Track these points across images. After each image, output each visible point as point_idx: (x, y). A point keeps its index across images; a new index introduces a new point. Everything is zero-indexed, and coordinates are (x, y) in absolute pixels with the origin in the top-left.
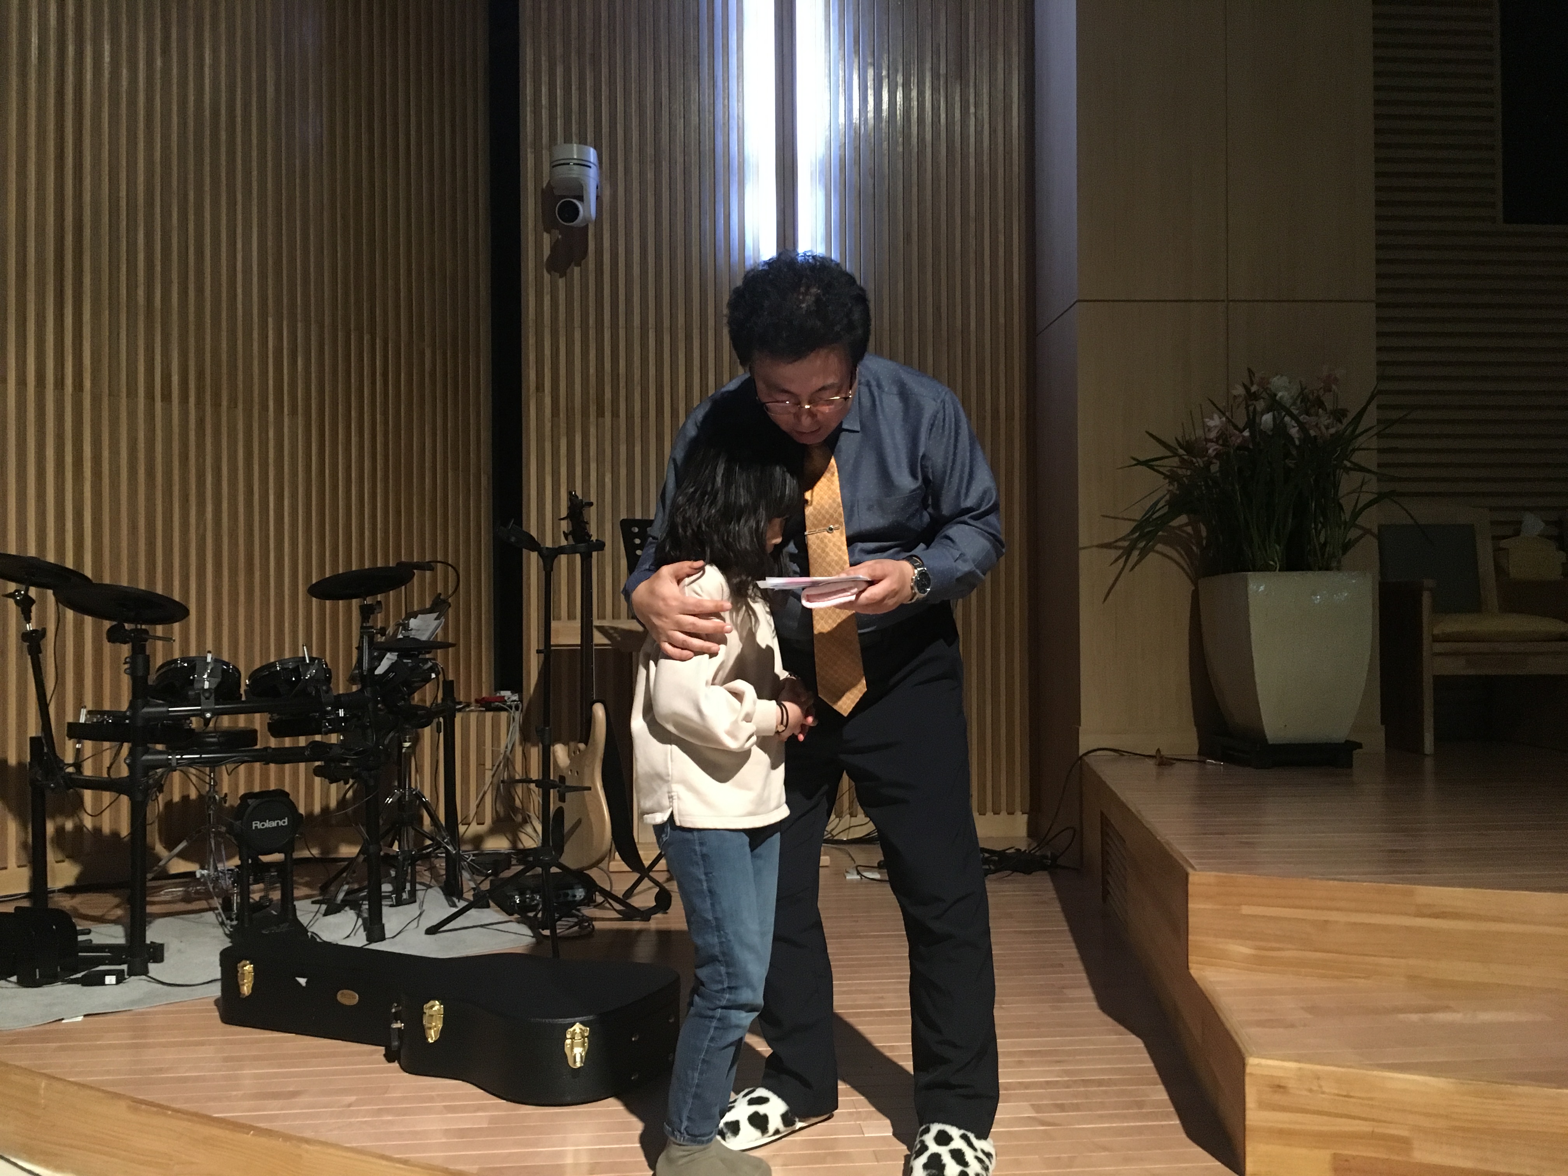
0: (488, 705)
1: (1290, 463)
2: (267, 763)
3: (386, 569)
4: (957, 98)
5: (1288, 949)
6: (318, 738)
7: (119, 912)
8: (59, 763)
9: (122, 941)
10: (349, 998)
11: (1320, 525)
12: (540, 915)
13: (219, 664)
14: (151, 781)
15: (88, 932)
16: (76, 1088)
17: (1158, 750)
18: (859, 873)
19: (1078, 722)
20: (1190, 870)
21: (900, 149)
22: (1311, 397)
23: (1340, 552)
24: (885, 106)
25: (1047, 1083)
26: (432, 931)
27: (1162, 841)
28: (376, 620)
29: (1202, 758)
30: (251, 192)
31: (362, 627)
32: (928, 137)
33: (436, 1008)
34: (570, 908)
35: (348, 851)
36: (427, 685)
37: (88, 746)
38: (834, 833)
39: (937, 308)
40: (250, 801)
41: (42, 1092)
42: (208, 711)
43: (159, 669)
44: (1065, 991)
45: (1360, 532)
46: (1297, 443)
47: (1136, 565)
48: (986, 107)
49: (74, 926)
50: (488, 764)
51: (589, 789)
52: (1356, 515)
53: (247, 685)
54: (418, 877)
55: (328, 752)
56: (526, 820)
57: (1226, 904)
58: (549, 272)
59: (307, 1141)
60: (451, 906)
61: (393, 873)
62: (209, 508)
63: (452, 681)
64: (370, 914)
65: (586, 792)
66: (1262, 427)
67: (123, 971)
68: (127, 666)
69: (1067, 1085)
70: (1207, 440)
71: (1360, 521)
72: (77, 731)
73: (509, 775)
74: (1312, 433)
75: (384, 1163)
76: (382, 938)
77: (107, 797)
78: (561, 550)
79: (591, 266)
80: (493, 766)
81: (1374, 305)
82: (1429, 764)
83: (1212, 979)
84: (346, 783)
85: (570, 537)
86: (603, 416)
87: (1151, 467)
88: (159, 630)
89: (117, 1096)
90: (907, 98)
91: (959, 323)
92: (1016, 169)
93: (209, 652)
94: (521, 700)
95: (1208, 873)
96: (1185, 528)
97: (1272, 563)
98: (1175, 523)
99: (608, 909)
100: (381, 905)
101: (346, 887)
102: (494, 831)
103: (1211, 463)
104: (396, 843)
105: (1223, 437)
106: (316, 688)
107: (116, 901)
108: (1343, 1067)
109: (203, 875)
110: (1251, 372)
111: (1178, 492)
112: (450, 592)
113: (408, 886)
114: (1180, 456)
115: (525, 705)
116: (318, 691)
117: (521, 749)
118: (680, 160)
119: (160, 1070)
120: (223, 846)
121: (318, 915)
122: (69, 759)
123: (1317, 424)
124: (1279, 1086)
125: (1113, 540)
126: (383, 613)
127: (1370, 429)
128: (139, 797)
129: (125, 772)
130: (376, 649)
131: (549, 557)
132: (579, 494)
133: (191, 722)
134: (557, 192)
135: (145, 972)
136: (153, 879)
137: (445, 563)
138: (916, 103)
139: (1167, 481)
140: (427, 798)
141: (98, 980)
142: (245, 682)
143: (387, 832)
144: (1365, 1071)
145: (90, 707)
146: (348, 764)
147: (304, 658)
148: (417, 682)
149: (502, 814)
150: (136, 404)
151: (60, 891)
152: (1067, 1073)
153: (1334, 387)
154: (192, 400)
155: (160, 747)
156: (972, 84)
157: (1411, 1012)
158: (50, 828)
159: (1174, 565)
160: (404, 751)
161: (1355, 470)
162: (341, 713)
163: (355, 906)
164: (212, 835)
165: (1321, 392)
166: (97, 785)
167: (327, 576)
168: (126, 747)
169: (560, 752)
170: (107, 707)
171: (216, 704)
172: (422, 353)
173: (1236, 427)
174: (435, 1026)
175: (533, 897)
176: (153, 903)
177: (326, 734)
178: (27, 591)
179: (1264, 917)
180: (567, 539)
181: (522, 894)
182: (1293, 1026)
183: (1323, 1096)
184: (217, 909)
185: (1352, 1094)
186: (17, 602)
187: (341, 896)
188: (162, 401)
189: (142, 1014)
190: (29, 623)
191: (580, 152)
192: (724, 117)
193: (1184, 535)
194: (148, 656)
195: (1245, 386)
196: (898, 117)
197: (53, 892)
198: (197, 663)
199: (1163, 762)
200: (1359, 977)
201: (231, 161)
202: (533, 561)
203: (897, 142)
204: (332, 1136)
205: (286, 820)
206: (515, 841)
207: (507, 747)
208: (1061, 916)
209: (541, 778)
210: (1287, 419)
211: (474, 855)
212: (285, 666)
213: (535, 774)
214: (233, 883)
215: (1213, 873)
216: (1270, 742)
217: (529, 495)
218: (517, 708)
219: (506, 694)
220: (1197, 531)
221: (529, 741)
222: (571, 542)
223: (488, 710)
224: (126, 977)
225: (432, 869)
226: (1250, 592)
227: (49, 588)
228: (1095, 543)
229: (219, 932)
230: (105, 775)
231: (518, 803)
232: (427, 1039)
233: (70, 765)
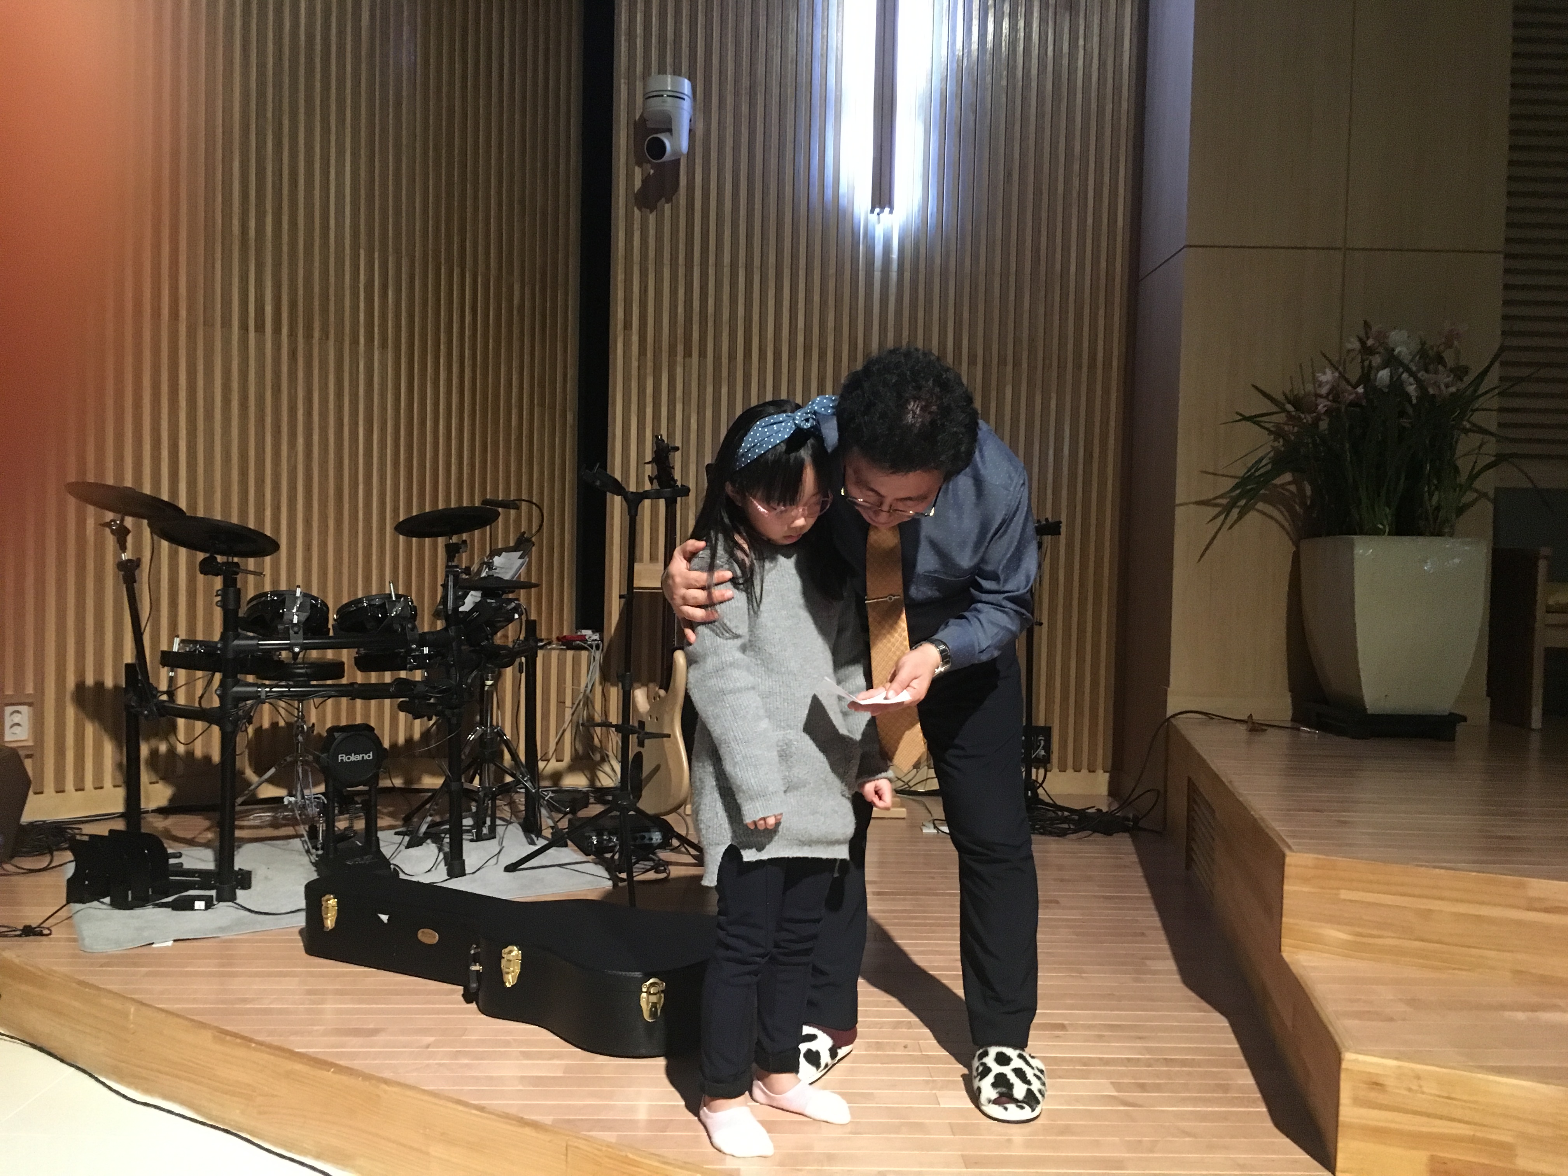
0: (568, 643)
1: (1405, 422)
2: (353, 699)
3: (473, 509)
4: (1066, 30)
5: (1388, 937)
6: (403, 674)
7: (210, 835)
8: (153, 691)
9: (211, 866)
10: (429, 937)
11: (1433, 488)
12: (616, 857)
13: (308, 600)
14: (241, 713)
15: (179, 855)
16: (164, 1015)
17: (1251, 716)
18: (935, 827)
19: (1167, 684)
20: (1287, 852)
21: (1004, 83)
22: (1431, 353)
23: (1454, 516)
24: (990, 37)
25: (1129, 1060)
26: (511, 868)
27: (1257, 816)
28: (460, 560)
29: (1296, 725)
30: (344, 120)
31: (447, 566)
32: (1034, 72)
33: (514, 954)
34: (647, 851)
35: (432, 782)
36: (510, 625)
37: (182, 674)
38: (911, 784)
39: (1036, 250)
40: (336, 734)
41: (131, 1017)
42: (296, 645)
43: (249, 602)
44: (1148, 962)
45: (1475, 495)
46: (1414, 401)
47: (1236, 522)
48: (1096, 39)
49: (165, 849)
50: (568, 703)
51: (669, 736)
52: (1473, 477)
53: (335, 620)
54: (498, 812)
55: (413, 690)
56: (604, 759)
57: (1323, 888)
58: (640, 209)
59: (386, 1081)
60: (530, 844)
61: (474, 809)
62: (300, 440)
63: (535, 621)
64: (451, 848)
65: (665, 739)
66: (1377, 384)
67: (212, 897)
68: (219, 598)
69: (1148, 1063)
70: (1318, 396)
71: (1477, 484)
72: (169, 660)
73: (589, 715)
74: (1431, 391)
75: (460, 1108)
76: (463, 873)
77: (199, 725)
78: (645, 495)
79: (683, 201)
80: (573, 704)
81: (1502, 256)
82: (1535, 741)
83: (1305, 964)
84: (430, 719)
85: (655, 481)
86: (690, 355)
87: (1258, 423)
88: (251, 564)
89: (203, 1025)
90: (1013, 28)
91: (1058, 267)
92: (1125, 105)
93: (299, 586)
94: (602, 640)
95: (1306, 855)
96: (1289, 487)
97: (1381, 526)
98: (1278, 481)
99: (683, 853)
100: (461, 840)
101: (429, 819)
102: (573, 768)
103: (1320, 420)
104: (477, 778)
105: (1335, 394)
106: (402, 625)
107: (207, 823)
108: (1445, 1067)
109: (290, 802)
110: (1367, 325)
111: (1283, 449)
112: (534, 532)
113: (488, 821)
114: (1289, 412)
115: (606, 644)
116: (403, 628)
117: (600, 688)
118: (775, 91)
119: (244, 1001)
120: (310, 774)
121: (402, 847)
122: (163, 687)
123: (1435, 383)
124: (1377, 1084)
125: (1211, 497)
126: (468, 552)
127: (1494, 388)
128: (229, 728)
129: (216, 703)
130: (461, 588)
131: (633, 502)
132: (665, 438)
133: (280, 654)
134: (650, 125)
135: (232, 898)
136: (243, 804)
137: (530, 502)
138: (1022, 34)
139: (1272, 437)
140: (508, 736)
141: (186, 905)
142: (333, 616)
143: (469, 767)
144: (1469, 1074)
145: (183, 636)
146: (432, 701)
147: (390, 595)
148: (500, 621)
149: (581, 751)
150: (230, 333)
151: (153, 811)
152: (1149, 1050)
153: (1456, 343)
154: (285, 331)
155: (250, 678)
156: (1082, 14)
157: (1517, 1010)
158: (144, 750)
159: (1273, 523)
160: (486, 688)
161: (1474, 432)
162: (426, 650)
163: (437, 840)
164: (299, 763)
165: (1442, 348)
166: (191, 714)
167: (414, 514)
168: (218, 676)
169: (640, 696)
170: (200, 637)
171: (304, 639)
172: (511, 288)
173: (1348, 382)
174: (513, 972)
175: (610, 839)
176: (242, 828)
177: (411, 670)
178: (122, 520)
179: (1362, 902)
180: (652, 483)
181: (599, 835)
182: (1391, 1019)
183: (1424, 1096)
184: (302, 836)
185: (1453, 1096)
186: (113, 532)
187: (424, 828)
188: (256, 331)
189: (231, 941)
190: (124, 552)
191: (673, 83)
192: (822, 49)
193: (1287, 494)
194: (239, 589)
195: (1360, 340)
196: (1004, 49)
197: (147, 812)
198: (287, 596)
199: (1255, 727)
200: (1462, 970)
201: (326, 88)
202: (616, 505)
203: (1001, 75)
204: (411, 1078)
205: (371, 754)
206: (593, 779)
207: (587, 687)
208: (1143, 882)
209: (620, 722)
210: (1405, 376)
211: (553, 792)
212: (373, 603)
213: (614, 718)
214: (319, 813)
215: (1312, 856)
216: (1369, 712)
217: (614, 435)
218: (597, 647)
219: (587, 633)
220: (1301, 490)
221: (609, 681)
222: (656, 486)
223: (569, 648)
224: (215, 902)
225: (512, 804)
226: (1356, 557)
227: (144, 518)
228: (1194, 500)
229: (305, 860)
230: (197, 705)
231: (596, 741)
232: (504, 983)
233: (164, 693)
